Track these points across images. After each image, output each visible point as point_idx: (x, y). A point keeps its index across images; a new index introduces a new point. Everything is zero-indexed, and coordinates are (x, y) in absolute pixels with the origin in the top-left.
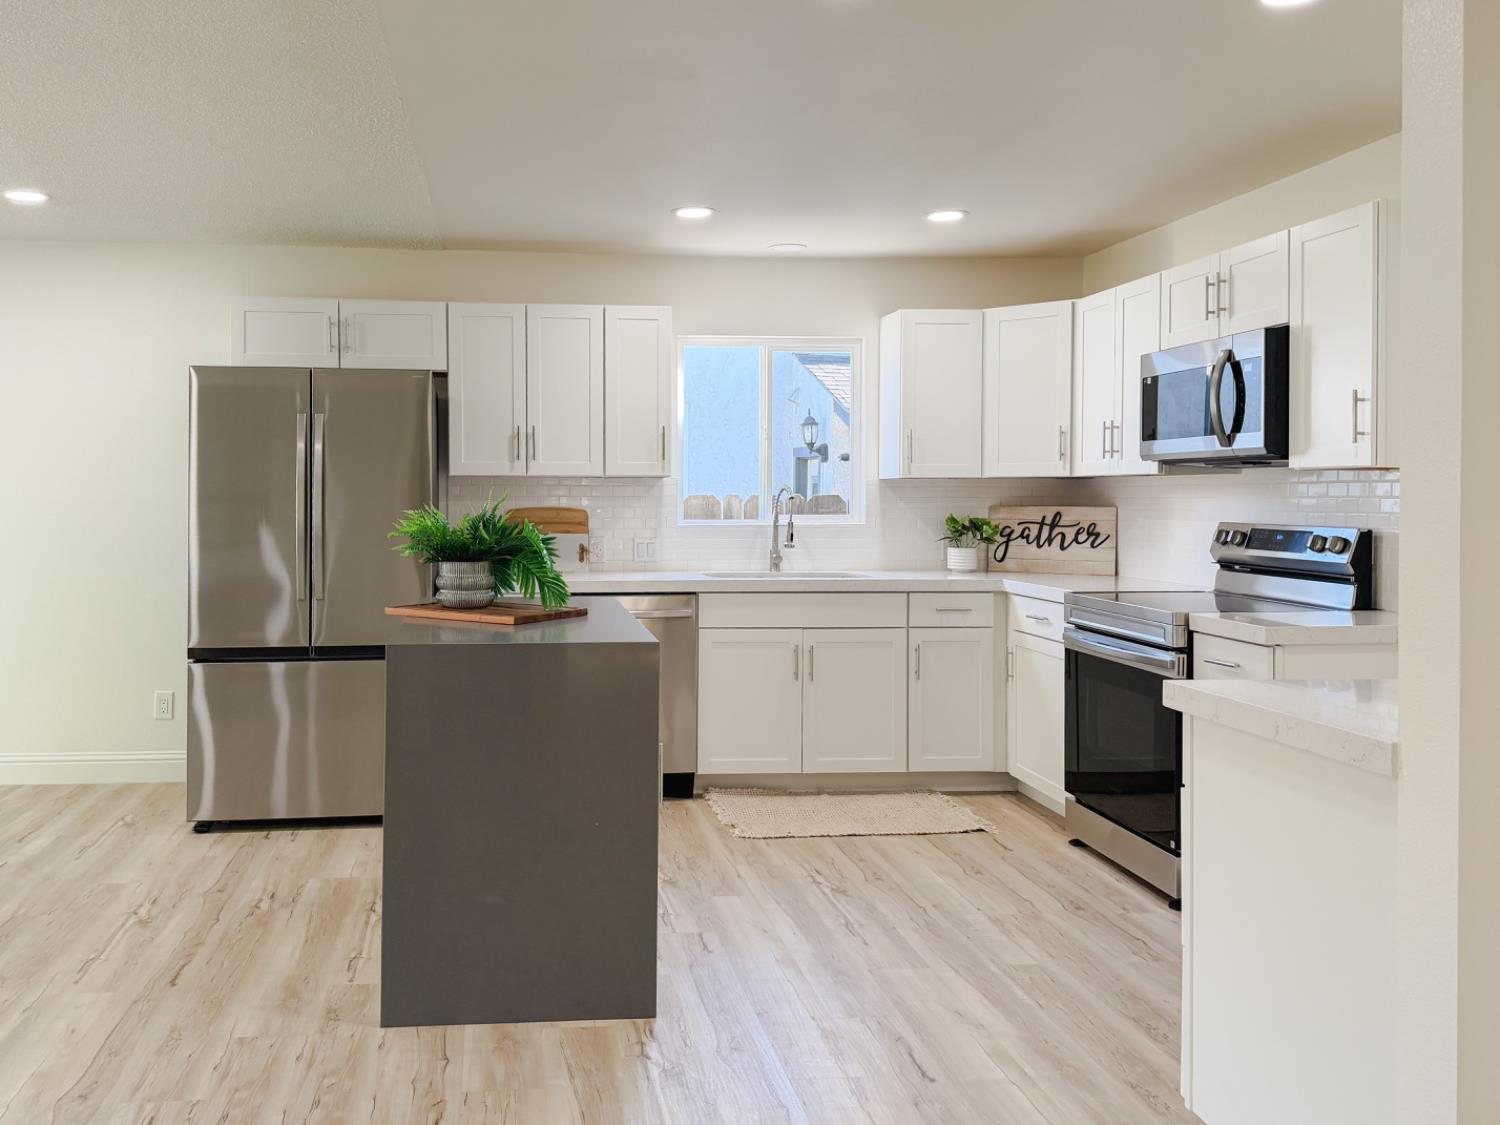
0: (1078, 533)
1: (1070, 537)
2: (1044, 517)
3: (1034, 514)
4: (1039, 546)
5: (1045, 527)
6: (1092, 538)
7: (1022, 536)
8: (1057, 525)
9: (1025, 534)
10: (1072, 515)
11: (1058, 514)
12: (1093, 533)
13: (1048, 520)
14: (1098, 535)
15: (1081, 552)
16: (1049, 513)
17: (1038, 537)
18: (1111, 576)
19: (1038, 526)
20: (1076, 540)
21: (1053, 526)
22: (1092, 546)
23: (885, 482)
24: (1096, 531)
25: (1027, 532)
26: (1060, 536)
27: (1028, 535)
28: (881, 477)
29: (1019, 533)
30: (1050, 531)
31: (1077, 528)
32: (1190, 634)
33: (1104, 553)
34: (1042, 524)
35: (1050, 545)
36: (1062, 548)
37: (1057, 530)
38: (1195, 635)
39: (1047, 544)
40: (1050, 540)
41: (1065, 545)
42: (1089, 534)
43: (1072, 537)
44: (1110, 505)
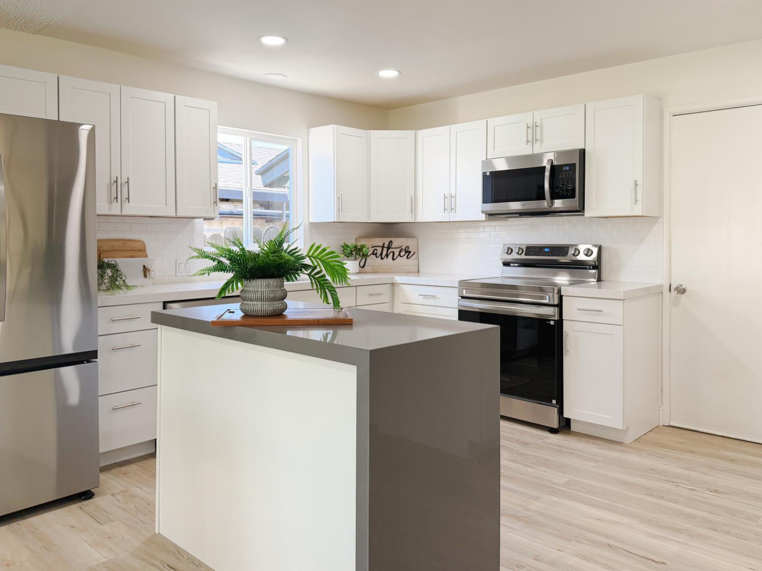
0: (400, 252)
1: (397, 254)
2: (384, 244)
3: (379, 242)
4: (382, 259)
5: (384, 249)
6: (407, 254)
7: (373, 254)
8: (390, 248)
9: (375, 253)
10: (397, 242)
11: (391, 241)
12: (408, 252)
13: (386, 245)
14: (410, 252)
15: (402, 261)
16: (386, 241)
17: (381, 254)
18: (416, 272)
19: (381, 248)
20: (399, 255)
21: (388, 248)
22: (407, 258)
23: (311, 223)
24: (409, 250)
25: (376, 251)
26: (392, 253)
27: (376, 253)
28: (310, 221)
29: (372, 252)
30: (387, 251)
31: (400, 249)
32: (561, 297)
33: (412, 261)
34: (383, 247)
35: (387, 258)
36: (393, 259)
37: (390, 250)
38: (564, 297)
39: (386, 257)
40: (387, 255)
41: (395, 258)
42: (406, 252)
43: (398, 253)
44: (415, 237)
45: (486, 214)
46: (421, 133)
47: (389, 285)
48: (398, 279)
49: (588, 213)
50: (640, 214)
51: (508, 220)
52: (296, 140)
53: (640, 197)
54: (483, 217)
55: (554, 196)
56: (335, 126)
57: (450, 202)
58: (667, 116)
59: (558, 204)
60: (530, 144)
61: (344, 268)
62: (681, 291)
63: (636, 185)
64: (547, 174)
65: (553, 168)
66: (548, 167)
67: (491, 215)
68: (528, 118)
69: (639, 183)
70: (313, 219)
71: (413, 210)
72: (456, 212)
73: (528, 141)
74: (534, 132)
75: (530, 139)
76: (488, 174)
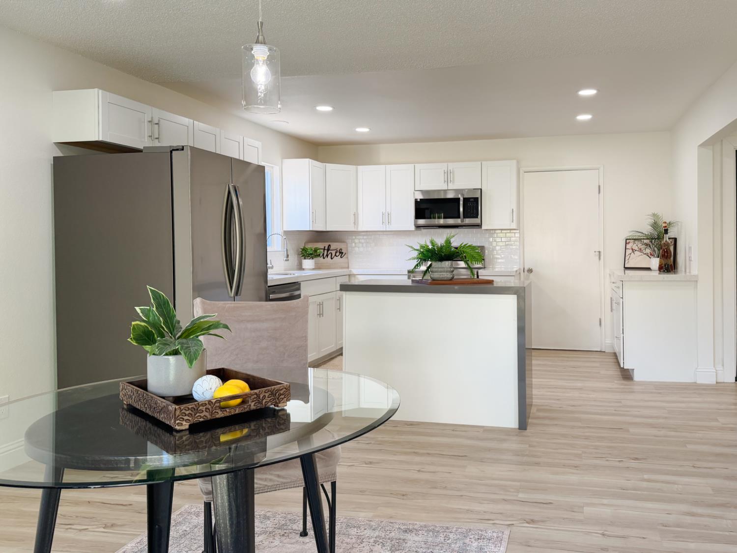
0: (336, 253)
1: (333, 255)
2: (325, 247)
3: (321, 246)
4: (324, 258)
5: (325, 250)
10: (334, 246)
11: (330, 245)
12: (341, 253)
13: (326, 248)
14: (342, 253)
15: (337, 259)
16: (326, 245)
17: (324, 255)
18: (347, 268)
19: (323, 250)
20: (336, 255)
21: (328, 250)
22: (341, 257)
23: (285, 232)
24: (342, 251)
26: (330, 254)
30: (327, 252)
31: (336, 250)
33: (344, 259)
36: (332, 259)
37: (329, 252)
40: (327, 256)
41: (332, 257)
42: (340, 253)
44: (344, 242)
45: (416, 226)
46: (362, 168)
49: (484, 227)
50: (515, 228)
52: (273, 167)
53: (515, 219)
54: (413, 228)
55: (465, 217)
56: (310, 160)
57: (387, 217)
58: (521, 172)
59: (468, 221)
60: (446, 183)
62: (530, 271)
63: (513, 211)
64: (461, 202)
65: (465, 199)
66: (462, 199)
67: (418, 227)
68: (443, 167)
69: (514, 210)
70: (285, 229)
71: (356, 223)
72: (391, 225)
73: (445, 181)
74: (448, 176)
75: (446, 180)
76: (419, 200)
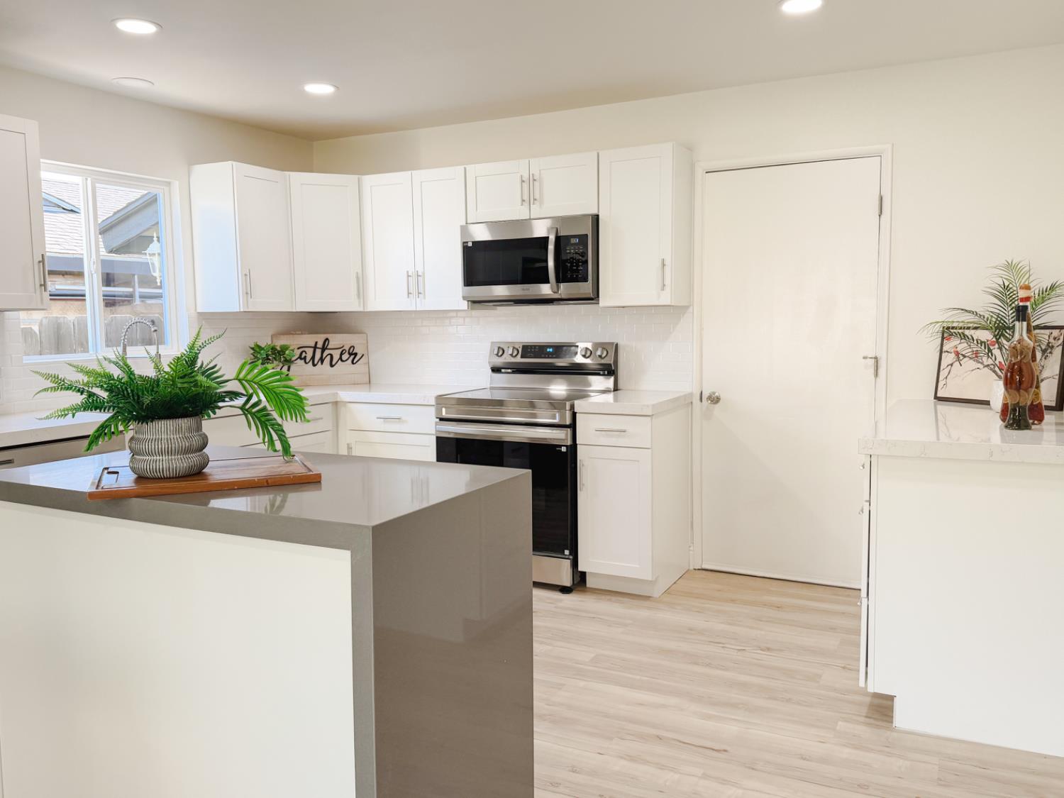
0: (342, 354)
1: (336, 357)
2: (316, 343)
3: (309, 340)
4: (314, 365)
5: (317, 350)
6: (352, 357)
7: (300, 358)
8: (326, 349)
9: (303, 356)
10: (336, 340)
11: (327, 339)
12: (353, 354)
13: (320, 345)
14: (356, 354)
15: (344, 368)
16: (320, 339)
17: (313, 358)
18: (366, 384)
19: (312, 349)
20: (341, 358)
21: (323, 349)
22: (353, 363)
23: (200, 314)
24: (355, 351)
25: (304, 355)
26: (329, 356)
27: (305, 357)
28: (199, 311)
29: (298, 356)
30: (321, 354)
31: (341, 350)
32: (574, 415)
33: (360, 366)
34: (315, 348)
35: (322, 364)
36: (332, 366)
37: (327, 352)
38: (577, 415)
39: (320, 363)
40: (322, 360)
41: (334, 363)
42: (350, 354)
43: (338, 357)
44: (361, 333)
45: (468, 301)
46: (370, 180)
47: (330, 405)
48: (344, 395)
49: (604, 301)
50: (669, 303)
51: (496, 309)
52: (169, 184)
53: (667, 282)
54: (464, 305)
55: (559, 280)
56: (234, 163)
57: (416, 283)
58: (699, 171)
59: (565, 289)
60: (526, 204)
61: (298, 395)
62: (715, 400)
63: (664, 265)
64: (551, 247)
65: (558, 239)
66: (552, 238)
67: (475, 303)
68: (520, 168)
69: (668, 262)
70: (203, 308)
71: (361, 292)
72: (425, 298)
73: (523, 201)
74: (530, 188)
75: (526, 197)
76: (470, 244)
